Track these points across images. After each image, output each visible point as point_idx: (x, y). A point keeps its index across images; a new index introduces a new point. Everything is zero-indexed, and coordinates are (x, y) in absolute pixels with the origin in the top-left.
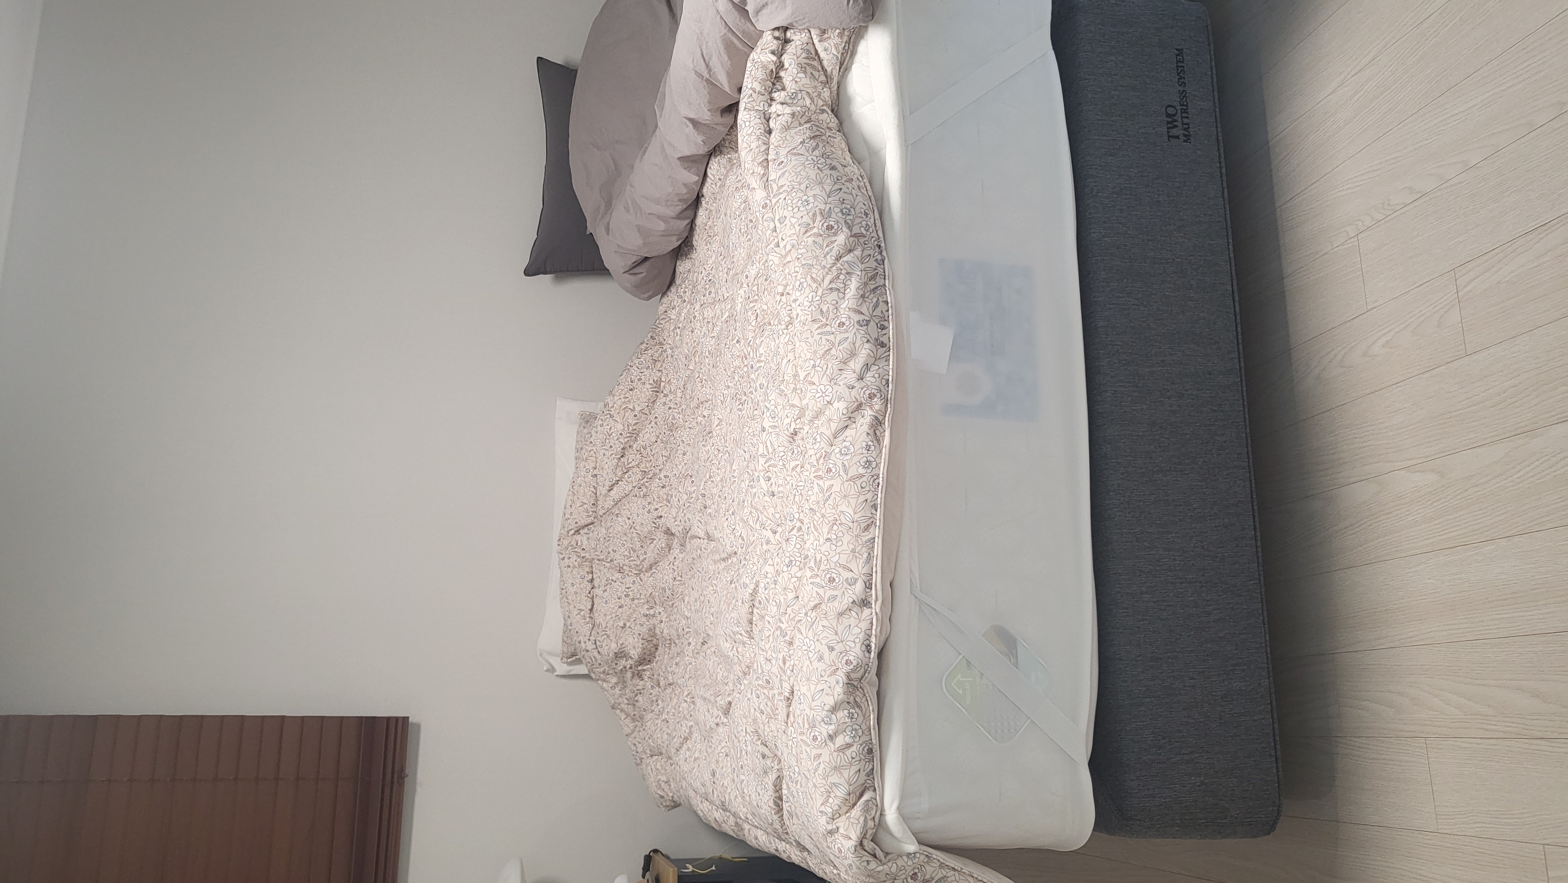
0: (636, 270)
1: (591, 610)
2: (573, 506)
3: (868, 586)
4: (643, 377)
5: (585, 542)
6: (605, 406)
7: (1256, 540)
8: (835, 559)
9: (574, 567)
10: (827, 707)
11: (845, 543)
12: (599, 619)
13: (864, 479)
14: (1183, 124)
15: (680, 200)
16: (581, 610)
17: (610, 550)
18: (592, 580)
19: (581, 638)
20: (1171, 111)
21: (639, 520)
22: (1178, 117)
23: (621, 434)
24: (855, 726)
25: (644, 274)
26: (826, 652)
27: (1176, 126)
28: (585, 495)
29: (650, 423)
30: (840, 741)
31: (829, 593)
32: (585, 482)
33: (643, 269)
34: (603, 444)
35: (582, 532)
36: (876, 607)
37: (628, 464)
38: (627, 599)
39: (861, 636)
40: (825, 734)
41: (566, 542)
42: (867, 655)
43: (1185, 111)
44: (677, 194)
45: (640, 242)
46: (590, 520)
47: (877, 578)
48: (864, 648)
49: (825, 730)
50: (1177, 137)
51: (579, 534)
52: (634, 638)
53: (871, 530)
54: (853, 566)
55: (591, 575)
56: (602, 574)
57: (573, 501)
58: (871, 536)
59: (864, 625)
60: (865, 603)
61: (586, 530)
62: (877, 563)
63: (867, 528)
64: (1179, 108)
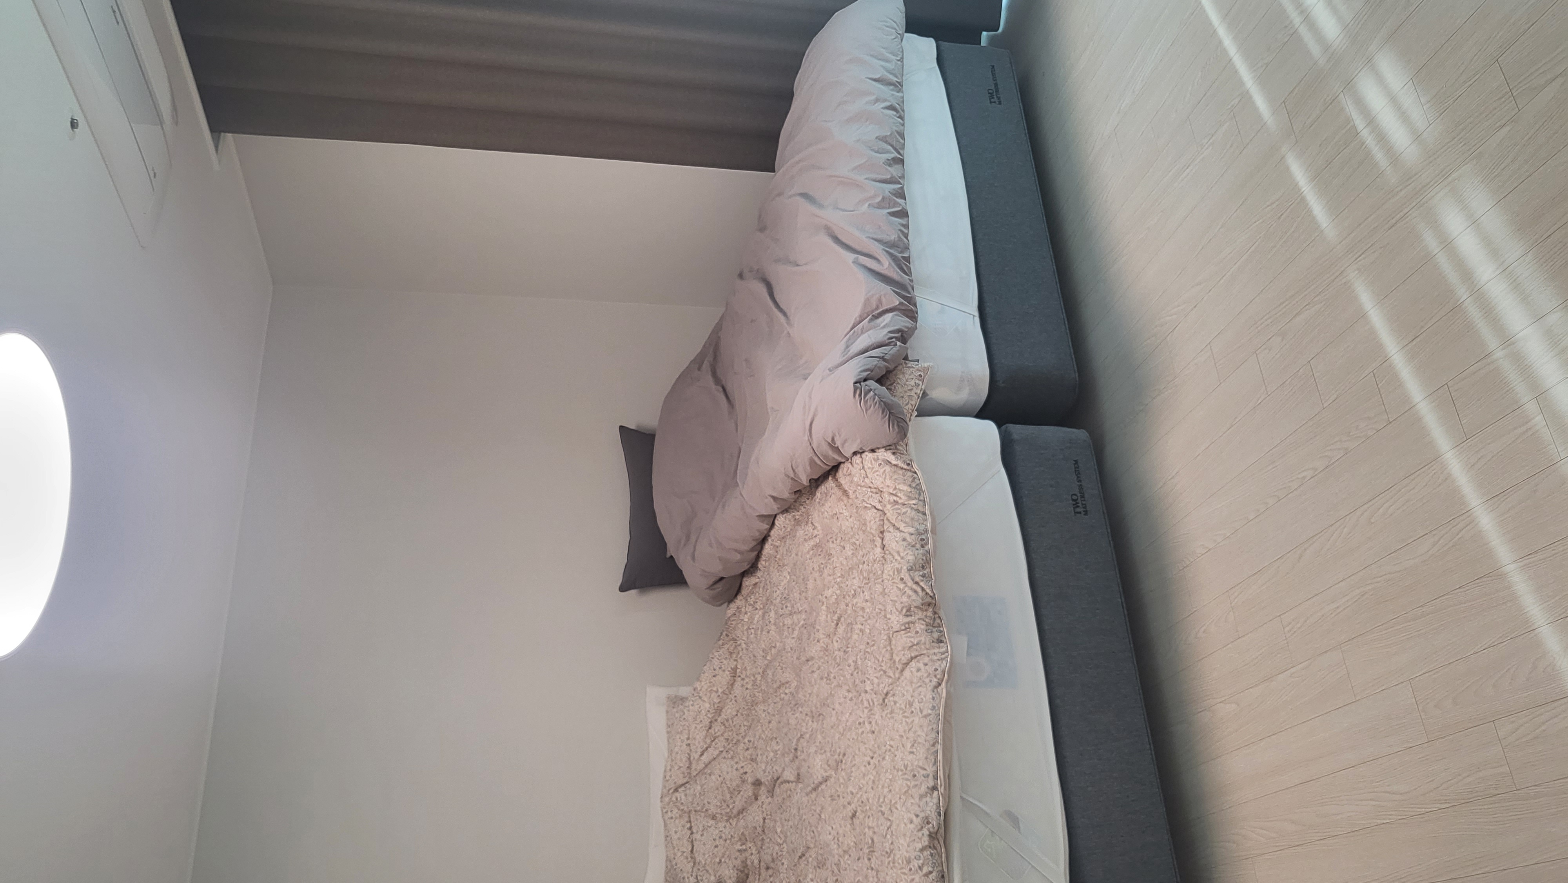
0: (715, 586)
1: (692, 851)
2: (672, 771)
3: (936, 778)
4: (723, 666)
5: (683, 797)
6: (694, 690)
7: (1151, 751)
8: (916, 763)
9: (676, 818)
10: (917, 850)
11: (921, 753)
12: (699, 858)
13: (932, 716)
14: (1083, 504)
15: (753, 540)
16: (684, 852)
17: (705, 802)
18: (690, 828)
19: (685, 875)
20: (1075, 497)
21: (728, 777)
22: (1079, 501)
23: (709, 711)
24: (934, 861)
25: (720, 589)
26: (914, 818)
27: (1078, 506)
28: (681, 760)
29: (731, 701)
30: (925, 870)
31: (913, 783)
32: (681, 751)
33: (719, 586)
34: (695, 719)
35: (680, 790)
36: (941, 790)
37: (715, 733)
38: (721, 840)
39: (934, 807)
40: (917, 866)
41: (667, 799)
42: (938, 817)
43: (1083, 497)
44: (752, 536)
45: (721, 567)
46: (685, 781)
47: (941, 773)
48: (936, 814)
49: (915, 864)
50: (1080, 513)
51: (678, 791)
52: (729, 870)
53: (936, 745)
54: (926, 767)
55: (689, 824)
56: (699, 822)
57: (672, 766)
58: (936, 749)
59: (935, 801)
60: (935, 788)
61: (683, 788)
62: (940, 764)
63: (933, 745)
64: (1079, 495)
